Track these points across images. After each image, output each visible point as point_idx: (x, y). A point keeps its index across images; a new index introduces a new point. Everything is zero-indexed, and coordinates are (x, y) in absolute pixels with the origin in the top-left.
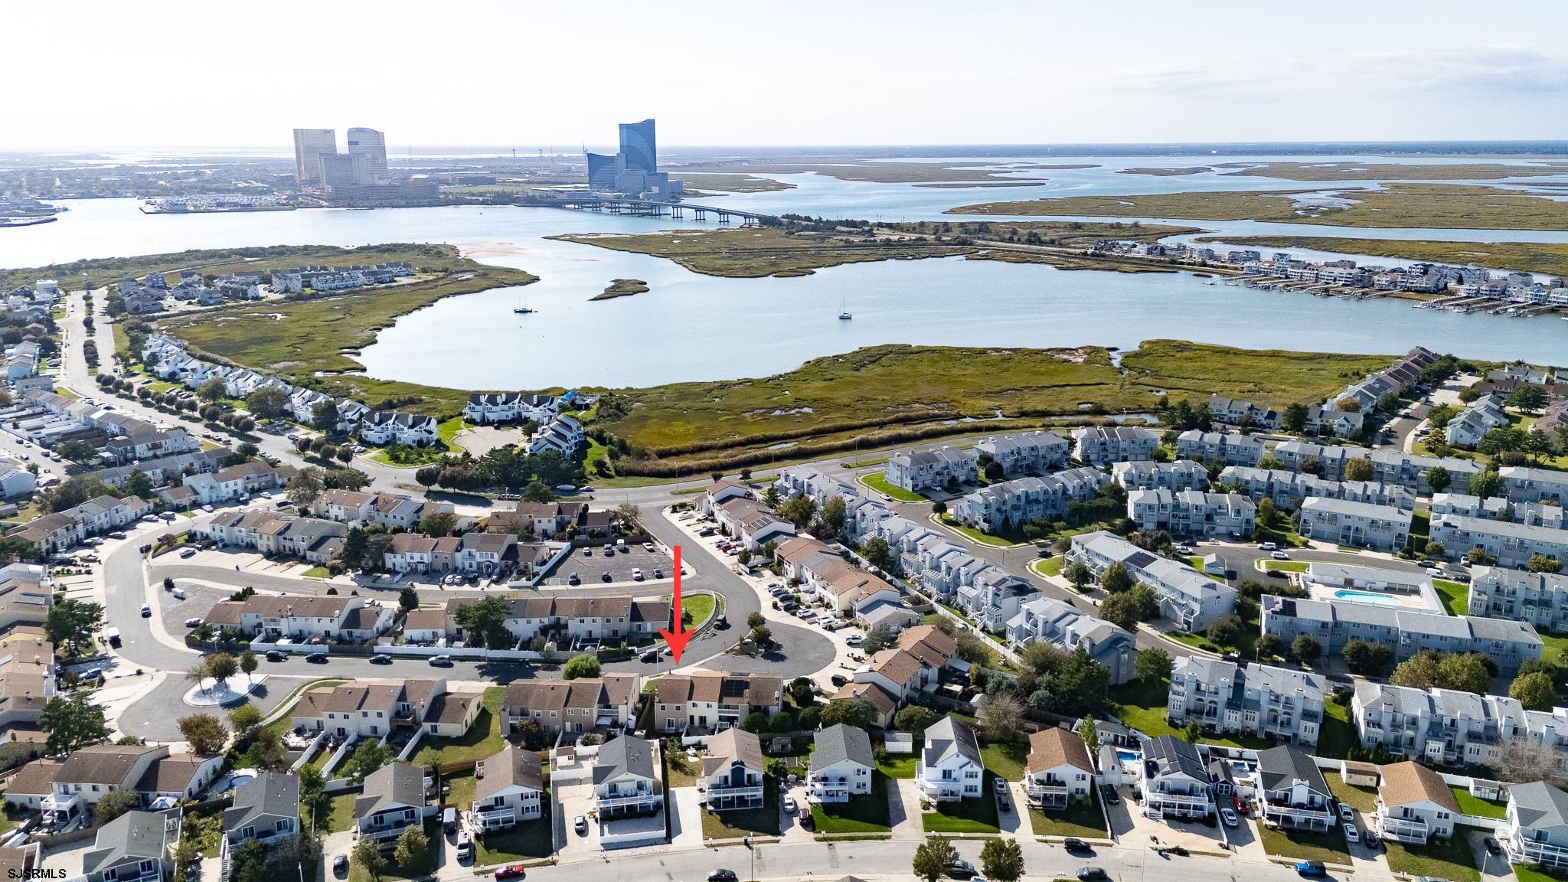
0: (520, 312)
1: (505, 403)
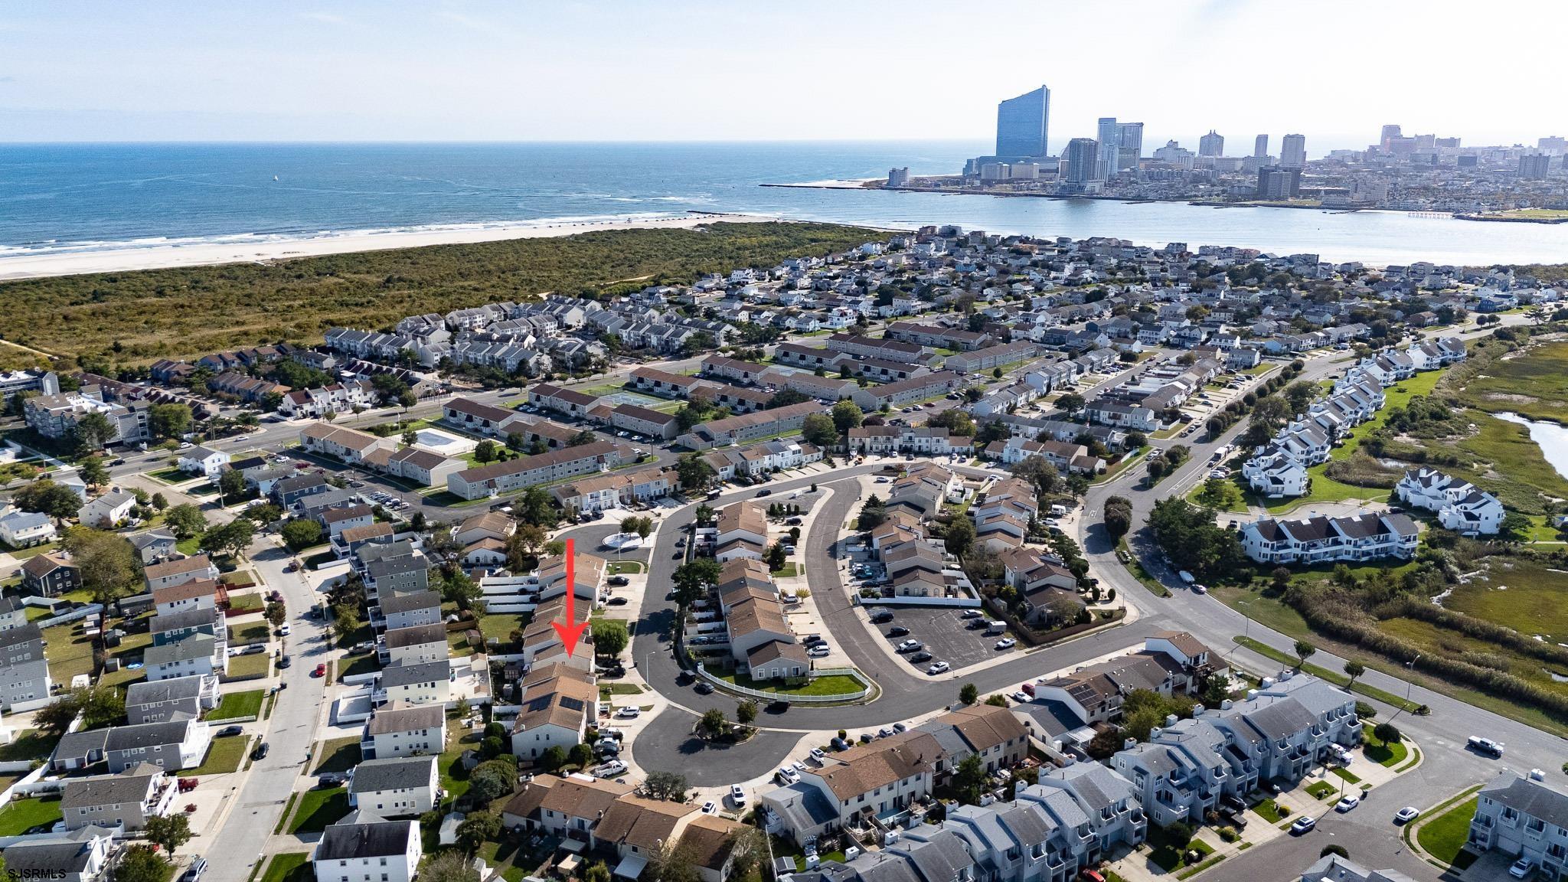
1: (1441, 489)
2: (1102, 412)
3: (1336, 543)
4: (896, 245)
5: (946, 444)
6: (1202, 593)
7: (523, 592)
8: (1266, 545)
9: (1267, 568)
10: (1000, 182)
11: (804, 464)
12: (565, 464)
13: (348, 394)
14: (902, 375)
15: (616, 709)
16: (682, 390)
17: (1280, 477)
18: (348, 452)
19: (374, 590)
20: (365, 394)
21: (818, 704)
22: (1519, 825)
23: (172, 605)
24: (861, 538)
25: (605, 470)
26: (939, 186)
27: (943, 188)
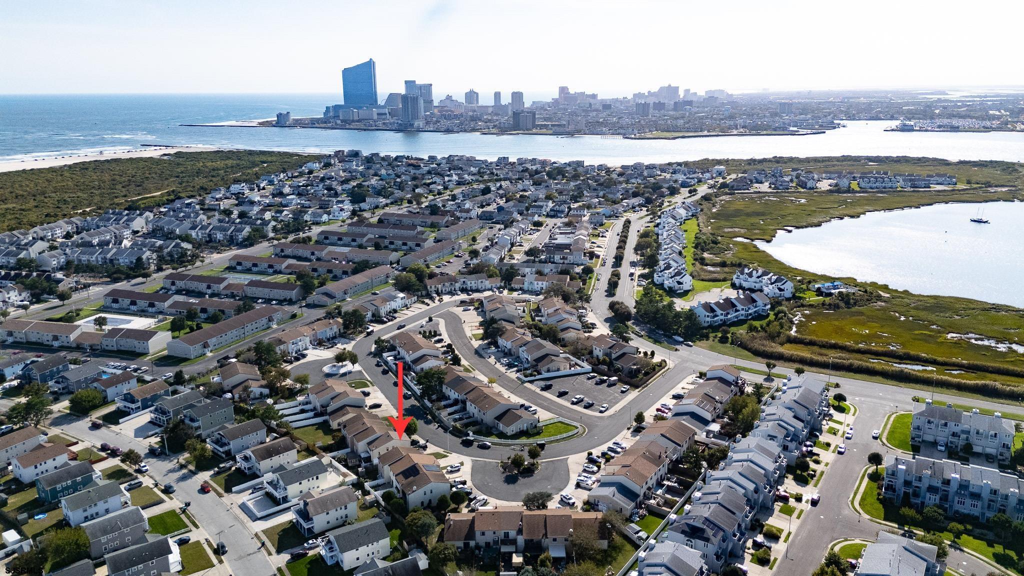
0: (975, 221)
1: (758, 277)
2: (556, 256)
3: (737, 311)
4: (327, 163)
5: (487, 283)
6: (691, 346)
7: (303, 411)
8: (708, 316)
9: (714, 328)
10: (353, 121)
11: (409, 306)
12: (249, 325)
13: (7, 296)
14: (418, 245)
15: (445, 468)
16: (277, 267)
17: (681, 281)
18: (56, 338)
19: (199, 427)
20: (20, 295)
21: (557, 441)
22: (937, 426)
23: (36, 467)
24: (489, 344)
25: (275, 326)
26: (313, 124)
27: (317, 125)
